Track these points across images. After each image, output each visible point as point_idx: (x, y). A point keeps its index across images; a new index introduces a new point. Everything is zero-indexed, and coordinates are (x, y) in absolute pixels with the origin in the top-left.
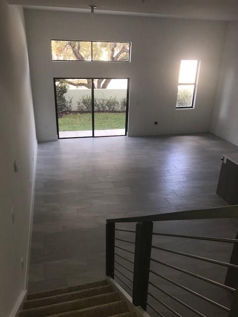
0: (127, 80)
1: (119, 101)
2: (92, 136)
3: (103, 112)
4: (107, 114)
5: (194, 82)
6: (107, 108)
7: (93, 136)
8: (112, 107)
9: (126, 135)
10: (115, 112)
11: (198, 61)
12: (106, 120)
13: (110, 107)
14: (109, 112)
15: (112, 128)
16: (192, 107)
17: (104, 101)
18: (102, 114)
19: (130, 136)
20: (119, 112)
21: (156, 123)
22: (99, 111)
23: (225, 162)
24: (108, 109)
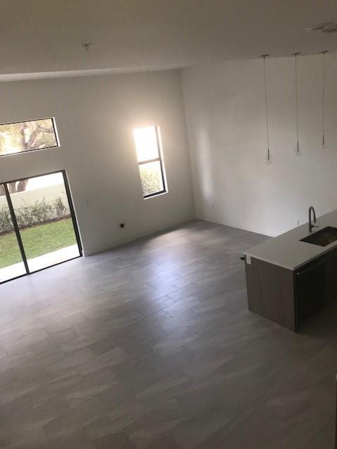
0: (61, 173)
1: (51, 204)
2: (25, 273)
3: (29, 226)
4: (38, 228)
5: (158, 157)
6: (35, 219)
7: (28, 273)
8: (43, 216)
9: (81, 255)
10: (50, 221)
11: (156, 128)
12: (39, 239)
13: (39, 217)
14: (40, 223)
15: (53, 249)
16: (164, 191)
17: (28, 210)
18: (29, 230)
19: (88, 255)
20: (55, 220)
21: (122, 226)
22: (23, 227)
23: (249, 262)
24: (37, 221)
